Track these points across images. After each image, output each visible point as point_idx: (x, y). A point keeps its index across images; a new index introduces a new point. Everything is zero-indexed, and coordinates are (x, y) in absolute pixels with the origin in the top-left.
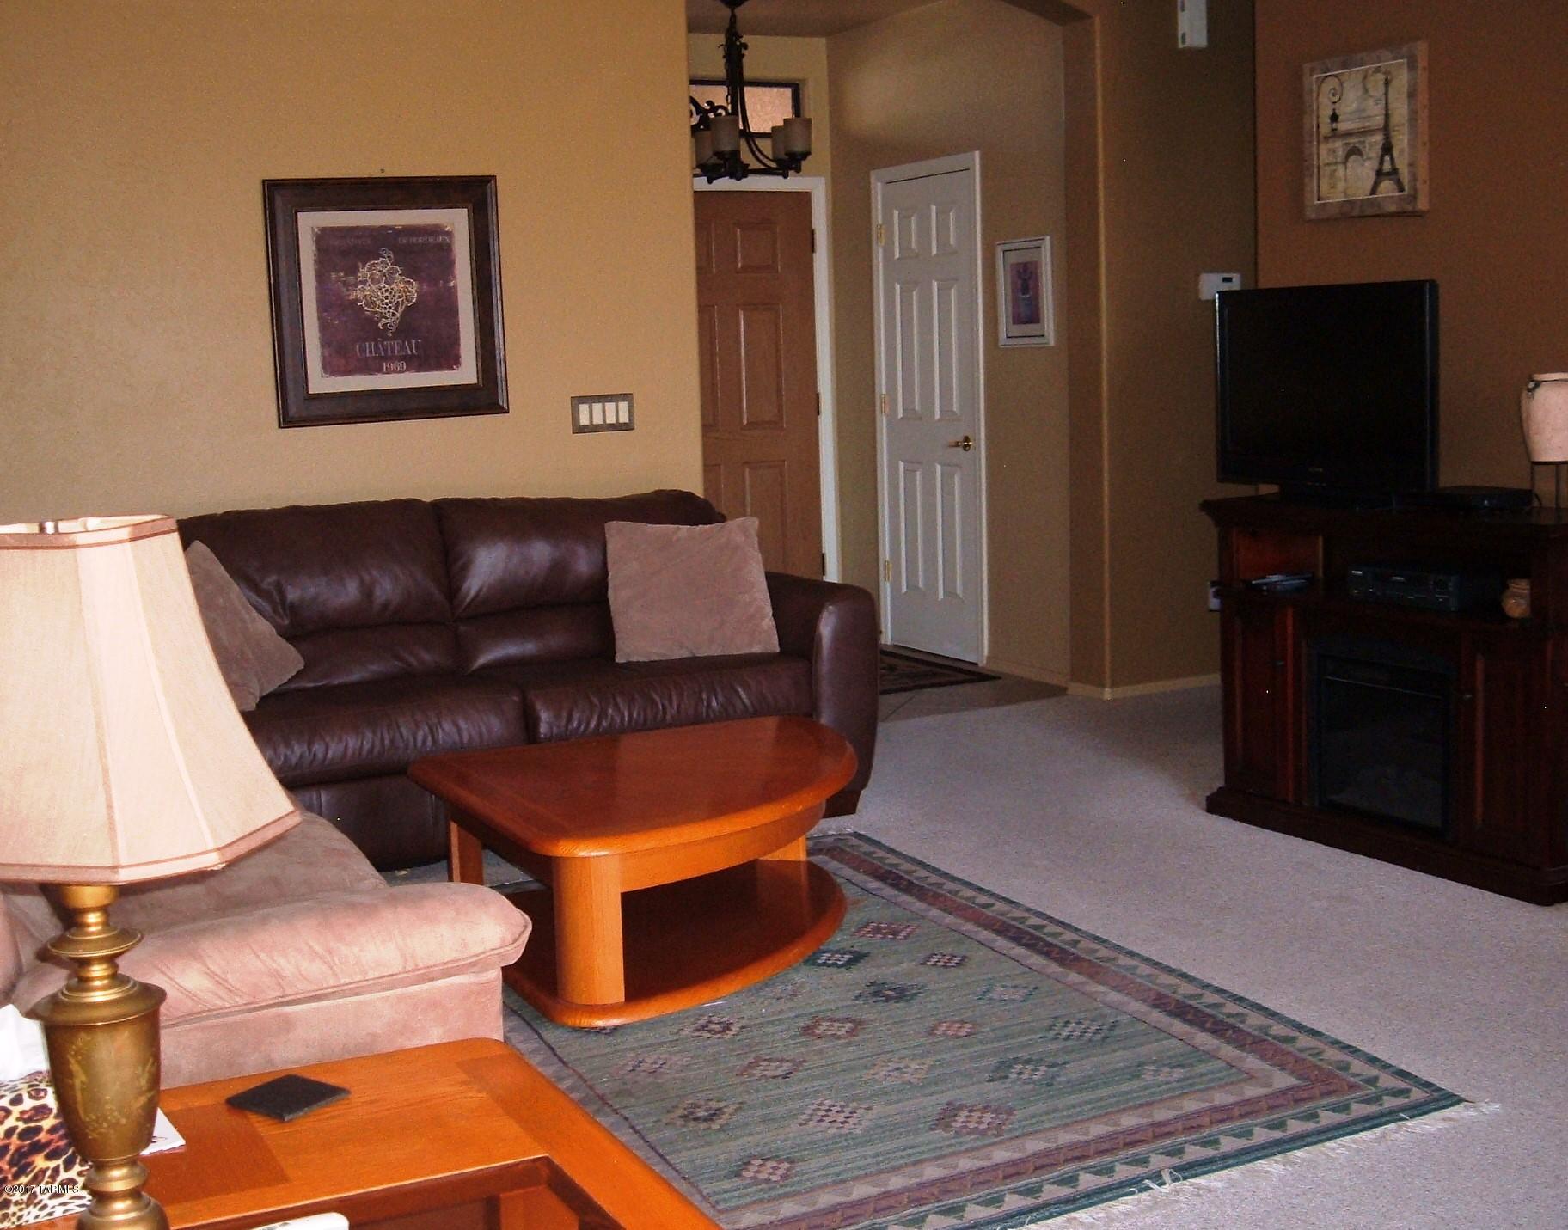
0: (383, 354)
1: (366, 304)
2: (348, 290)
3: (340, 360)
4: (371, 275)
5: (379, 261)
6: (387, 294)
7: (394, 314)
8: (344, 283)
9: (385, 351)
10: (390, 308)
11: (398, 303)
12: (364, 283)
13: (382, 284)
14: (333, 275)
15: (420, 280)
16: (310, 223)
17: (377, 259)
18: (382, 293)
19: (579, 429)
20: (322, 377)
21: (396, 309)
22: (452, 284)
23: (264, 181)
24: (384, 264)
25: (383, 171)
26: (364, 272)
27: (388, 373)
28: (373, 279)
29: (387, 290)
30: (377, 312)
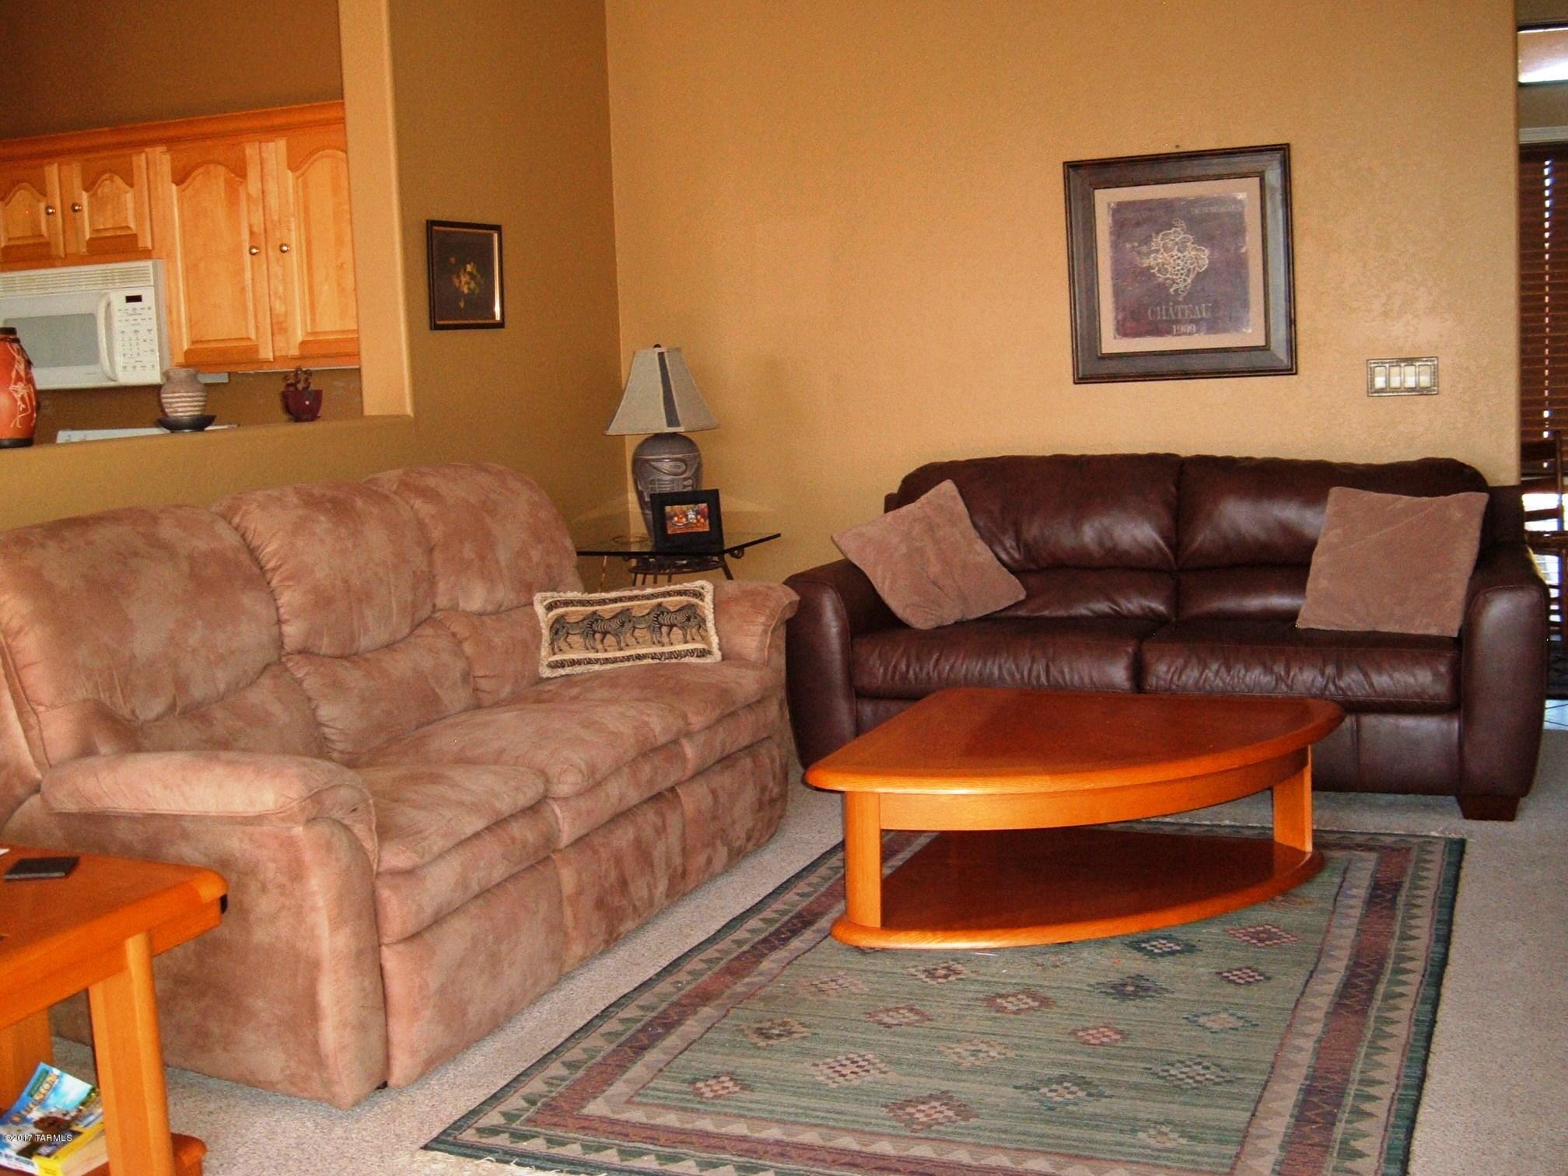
0: (1173, 317)
1: (1159, 271)
2: (1142, 259)
3: (1133, 322)
4: (1164, 244)
5: (1172, 231)
6: (1179, 261)
7: (1185, 280)
8: (1139, 253)
9: (1176, 314)
10: (1182, 274)
11: (1189, 270)
12: (1157, 251)
13: (1175, 252)
14: (1128, 246)
15: (1212, 247)
16: (1105, 199)
17: (1170, 229)
18: (1174, 260)
19: (1372, 391)
20: (1115, 338)
21: (1188, 276)
22: (1243, 250)
23: (1064, 163)
24: (1178, 233)
25: (1177, 146)
26: (1157, 241)
27: (1179, 335)
28: (1165, 247)
29: (1179, 258)
30: (1168, 279)
